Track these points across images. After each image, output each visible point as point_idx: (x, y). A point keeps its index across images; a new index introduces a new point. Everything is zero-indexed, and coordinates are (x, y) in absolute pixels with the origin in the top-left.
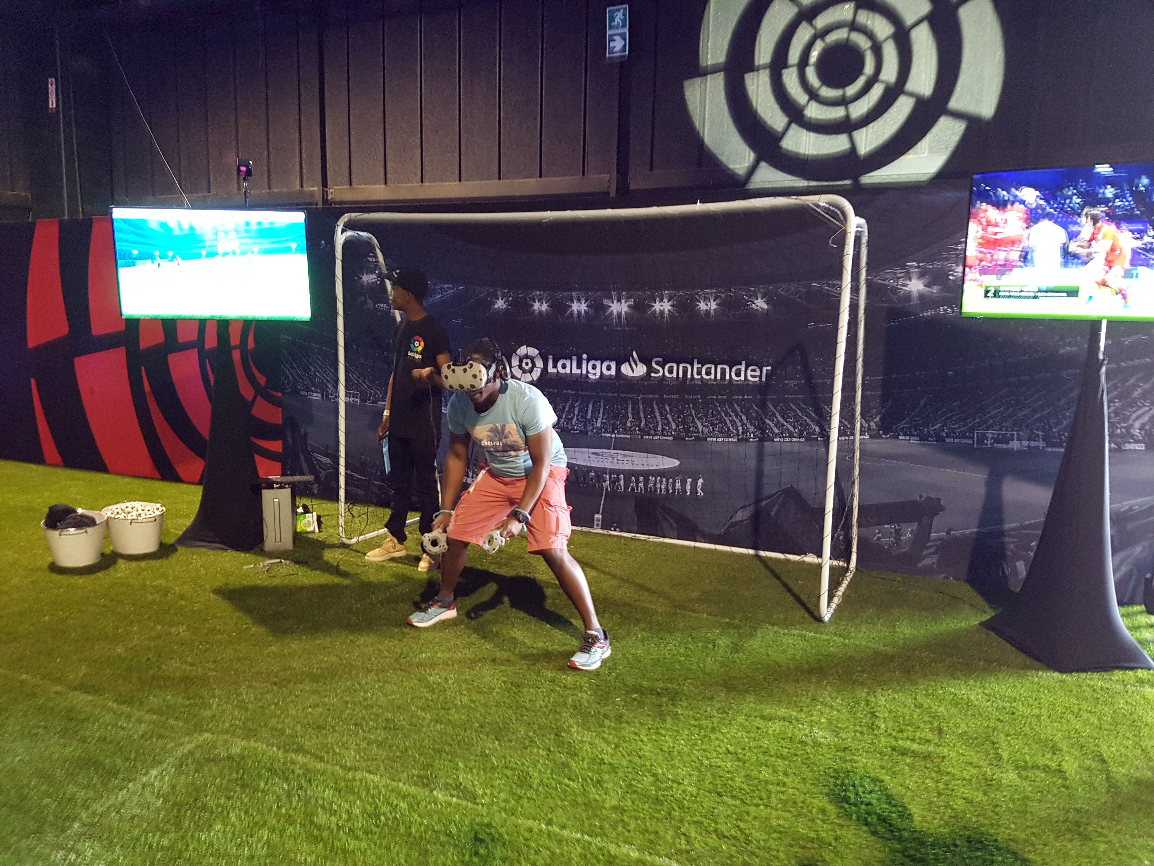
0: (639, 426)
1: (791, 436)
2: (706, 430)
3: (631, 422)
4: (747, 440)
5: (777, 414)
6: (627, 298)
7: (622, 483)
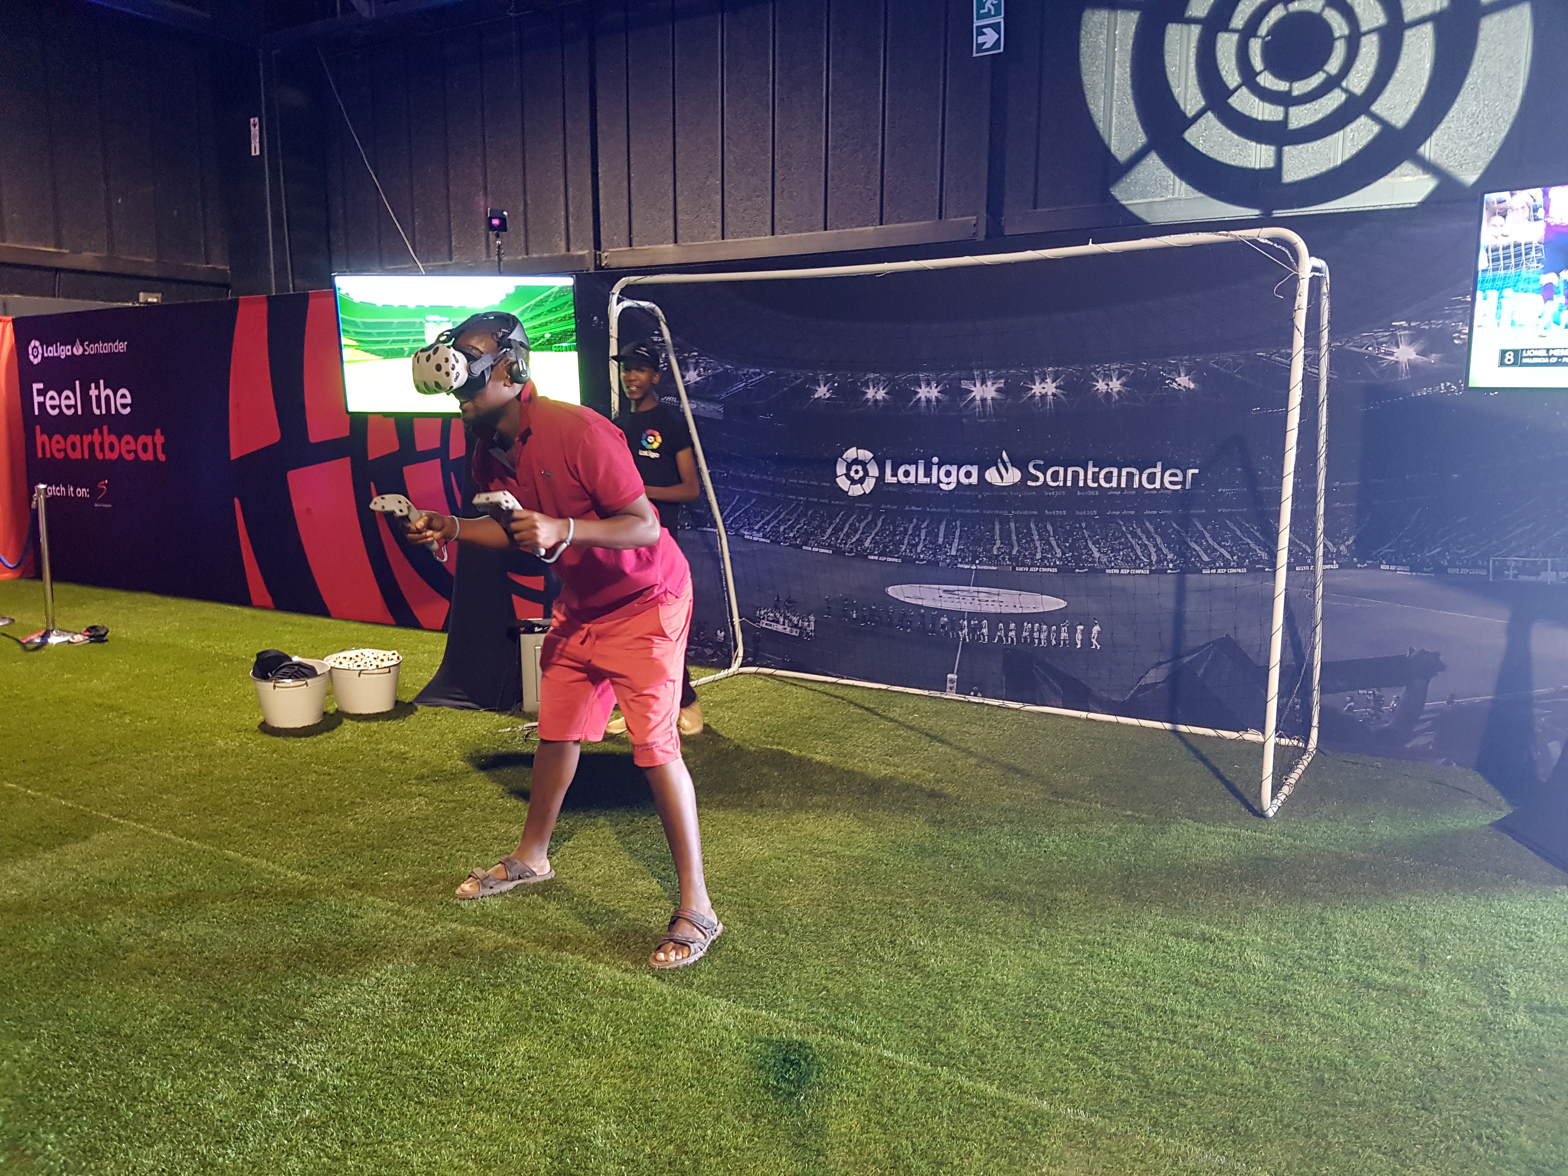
0: (1010, 554)
1: (1227, 565)
2: (1104, 559)
3: (999, 548)
4: (1164, 571)
5: (1207, 535)
6: (996, 378)
7: (985, 631)
